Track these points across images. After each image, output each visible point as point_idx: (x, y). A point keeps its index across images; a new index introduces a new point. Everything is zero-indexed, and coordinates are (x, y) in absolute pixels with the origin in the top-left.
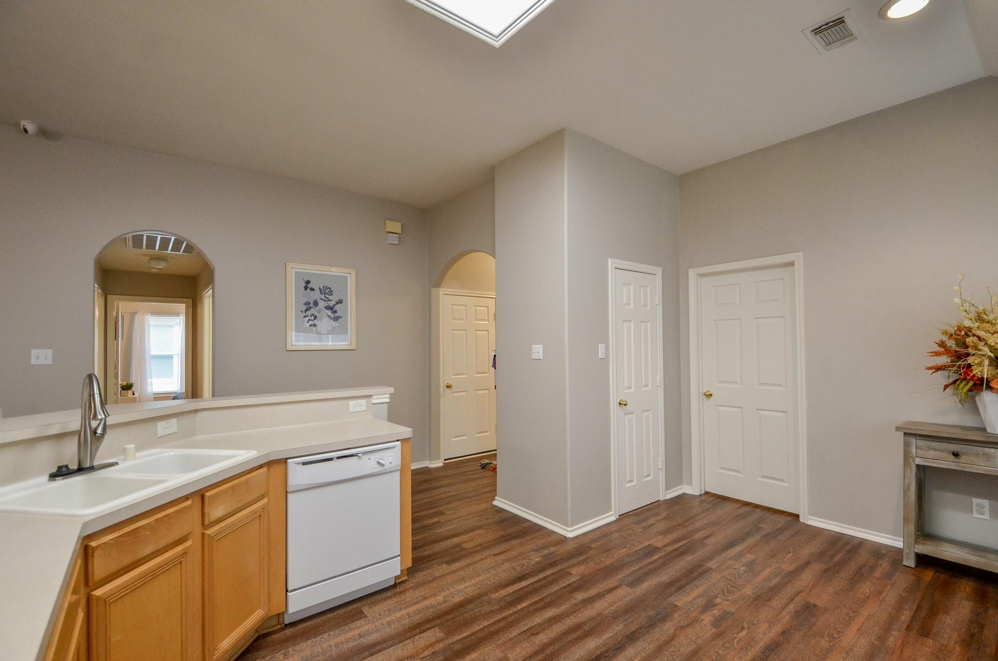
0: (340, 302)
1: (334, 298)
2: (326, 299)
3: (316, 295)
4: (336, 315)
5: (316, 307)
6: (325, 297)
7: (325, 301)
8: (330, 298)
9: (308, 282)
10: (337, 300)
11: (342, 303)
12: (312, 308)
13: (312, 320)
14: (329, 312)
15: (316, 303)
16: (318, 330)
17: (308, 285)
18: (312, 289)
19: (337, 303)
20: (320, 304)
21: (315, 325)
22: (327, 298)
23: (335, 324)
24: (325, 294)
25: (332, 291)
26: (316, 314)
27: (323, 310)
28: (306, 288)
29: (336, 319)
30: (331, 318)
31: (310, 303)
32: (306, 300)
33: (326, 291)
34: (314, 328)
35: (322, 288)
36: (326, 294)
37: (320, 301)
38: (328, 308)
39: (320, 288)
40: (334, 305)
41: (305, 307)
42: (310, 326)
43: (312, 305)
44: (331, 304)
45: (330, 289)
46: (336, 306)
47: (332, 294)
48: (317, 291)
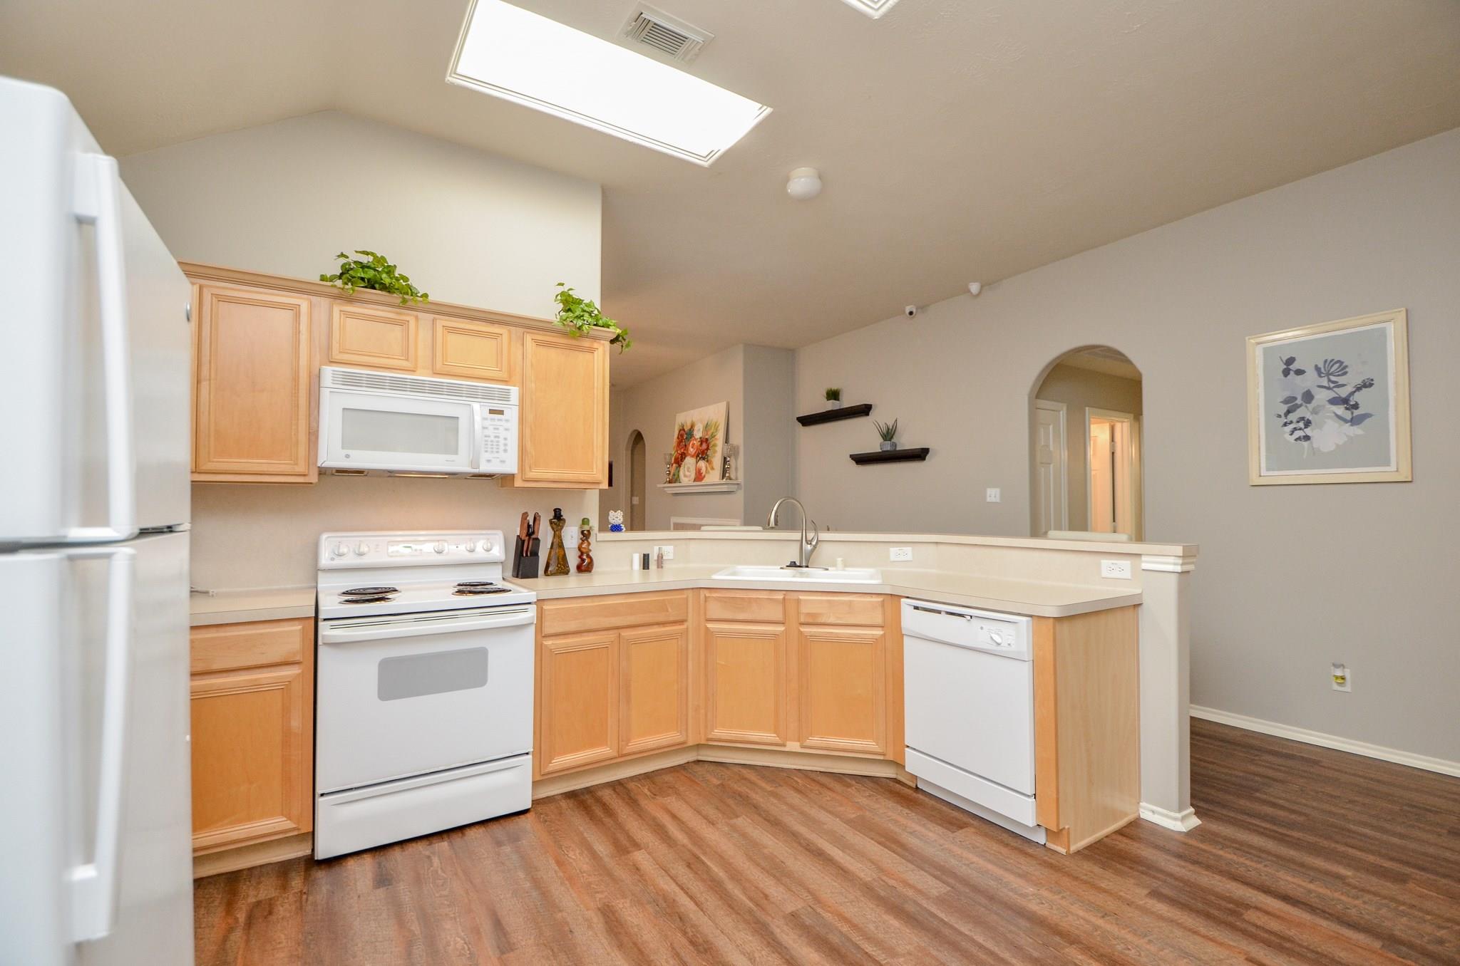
0: (1367, 384)
1: (1351, 380)
2: (1332, 385)
3: (1309, 381)
4: (1356, 412)
5: (1310, 403)
6: (1330, 380)
7: (1329, 388)
8: (1341, 380)
9: (1290, 361)
10: (1359, 381)
11: (1371, 385)
12: (1301, 405)
13: (1300, 429)
14: (1340, 410)
15: (1308, 397)
16: (1315, 446)
17: (1291, 367)
18: (1300, 372)
19: (1358, 389)
20: (1317, 397)
21: (1307, 438)
22: (1333, 382)
23: (1356, 431)
24: (1328, 374)
25: (1346, 367)
26: (1308, 416)
27: (1324, 406)
28: (1286, 373)
29: (1355, 421)
30: (1346, 421)
31: (1295, 399)
32: (1287, 394)
33: (1332, 369)
34: (1306, 444)
35: (1321, 365)
36: (1331, 374)
37: (1315, 391)
38: (1334, 401)
39: (1316, 366)
40: (1353, 393)
41: (1285, 408)
42: (1296, 440)
43: (1299, 401)
44: (1343, 393)
45: (1340, 362)
46: (1356, 394)
47: (1346, 373)
48: (1311, 374)
